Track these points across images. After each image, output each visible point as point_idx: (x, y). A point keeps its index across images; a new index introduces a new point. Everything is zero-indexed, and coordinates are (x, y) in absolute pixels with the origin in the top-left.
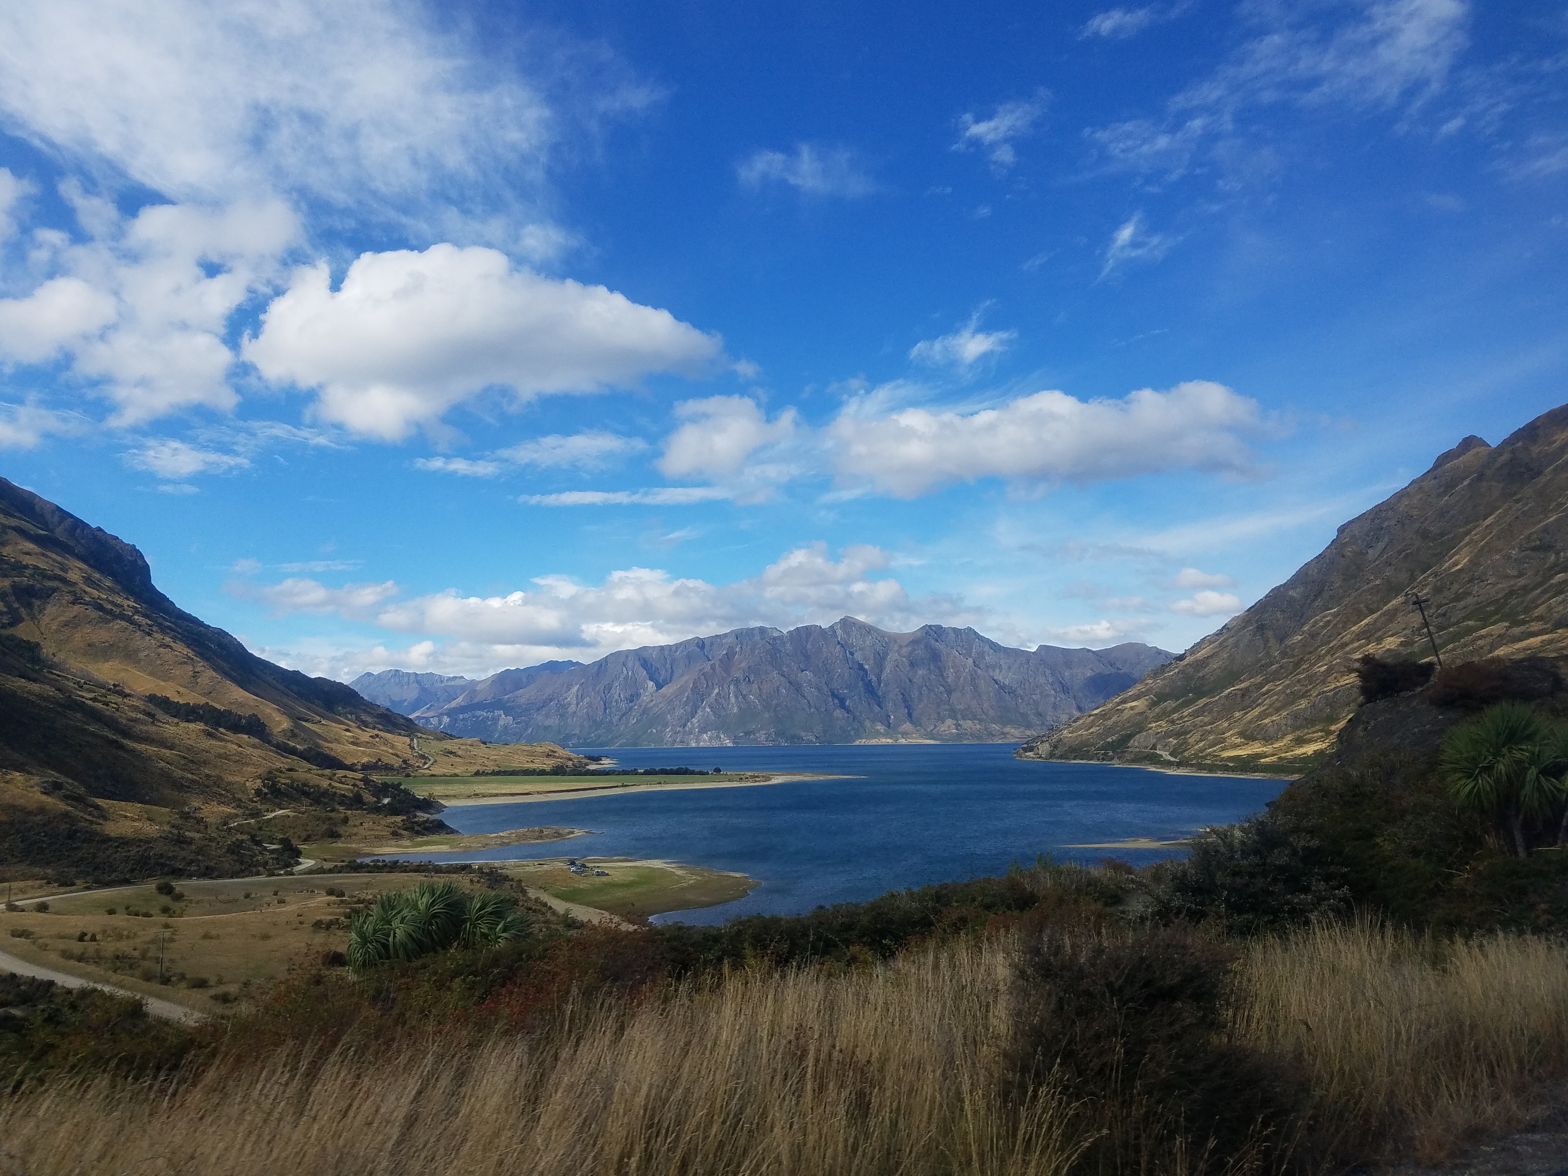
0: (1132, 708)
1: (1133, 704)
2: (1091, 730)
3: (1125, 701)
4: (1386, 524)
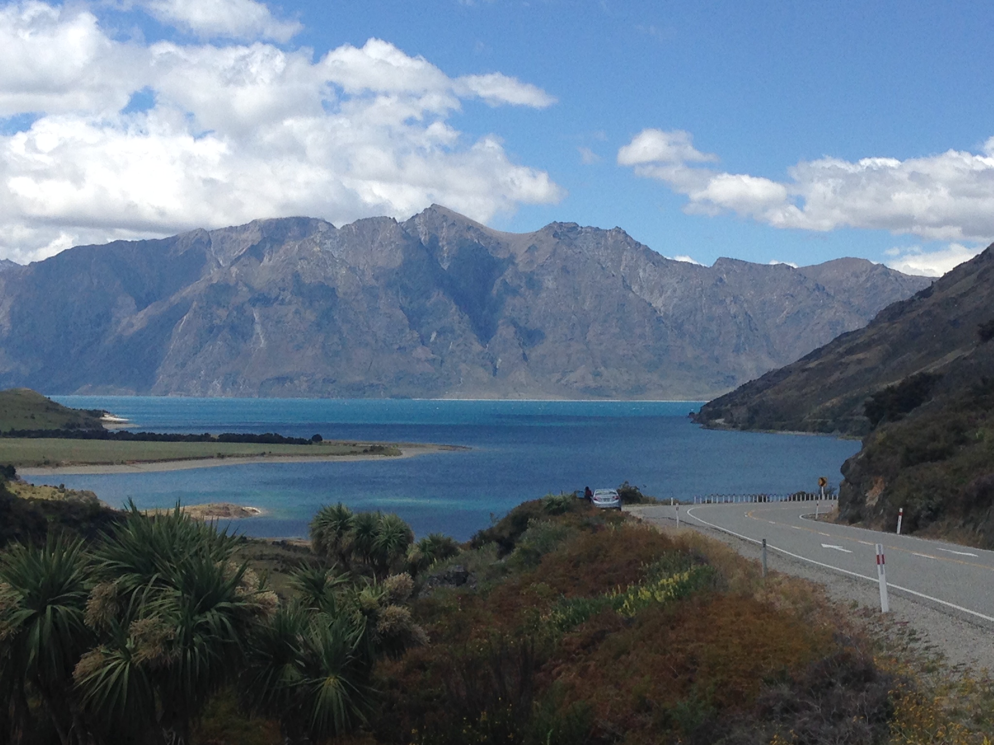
0: (859, 362)
1: (861, 356)
2: (804, 391)
3: (850, 351)
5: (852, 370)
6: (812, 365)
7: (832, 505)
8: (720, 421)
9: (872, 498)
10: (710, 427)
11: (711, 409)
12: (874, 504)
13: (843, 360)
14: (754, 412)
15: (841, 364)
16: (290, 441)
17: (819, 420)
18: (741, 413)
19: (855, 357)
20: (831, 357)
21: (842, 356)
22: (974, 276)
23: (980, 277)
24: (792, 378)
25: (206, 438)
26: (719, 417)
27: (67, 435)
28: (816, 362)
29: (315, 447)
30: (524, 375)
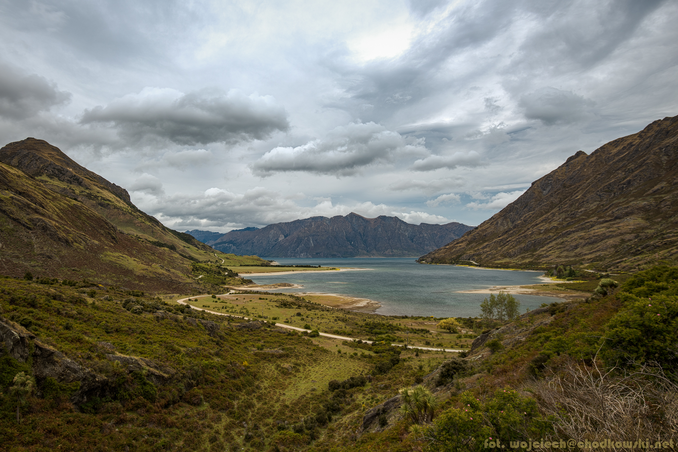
3: (457, 243)
4: (550, 182)
5: (458, 248)
6: (447, 247)
8: (424, 262)
10: (421, 263)
11: (421, 259)
13: (456, 246)
14: (433, 259)
16: (312, 267)
17: (451, 261)
18: (430, 259)
19: (459, 245)
20: (452, 245)
21: (455, 244)
22: (490, 223)
23: (491, 224)
24: (442, 251)
25: (292, 266)
27: (262, 266)
29: (319, 268)
30: (374, 252)
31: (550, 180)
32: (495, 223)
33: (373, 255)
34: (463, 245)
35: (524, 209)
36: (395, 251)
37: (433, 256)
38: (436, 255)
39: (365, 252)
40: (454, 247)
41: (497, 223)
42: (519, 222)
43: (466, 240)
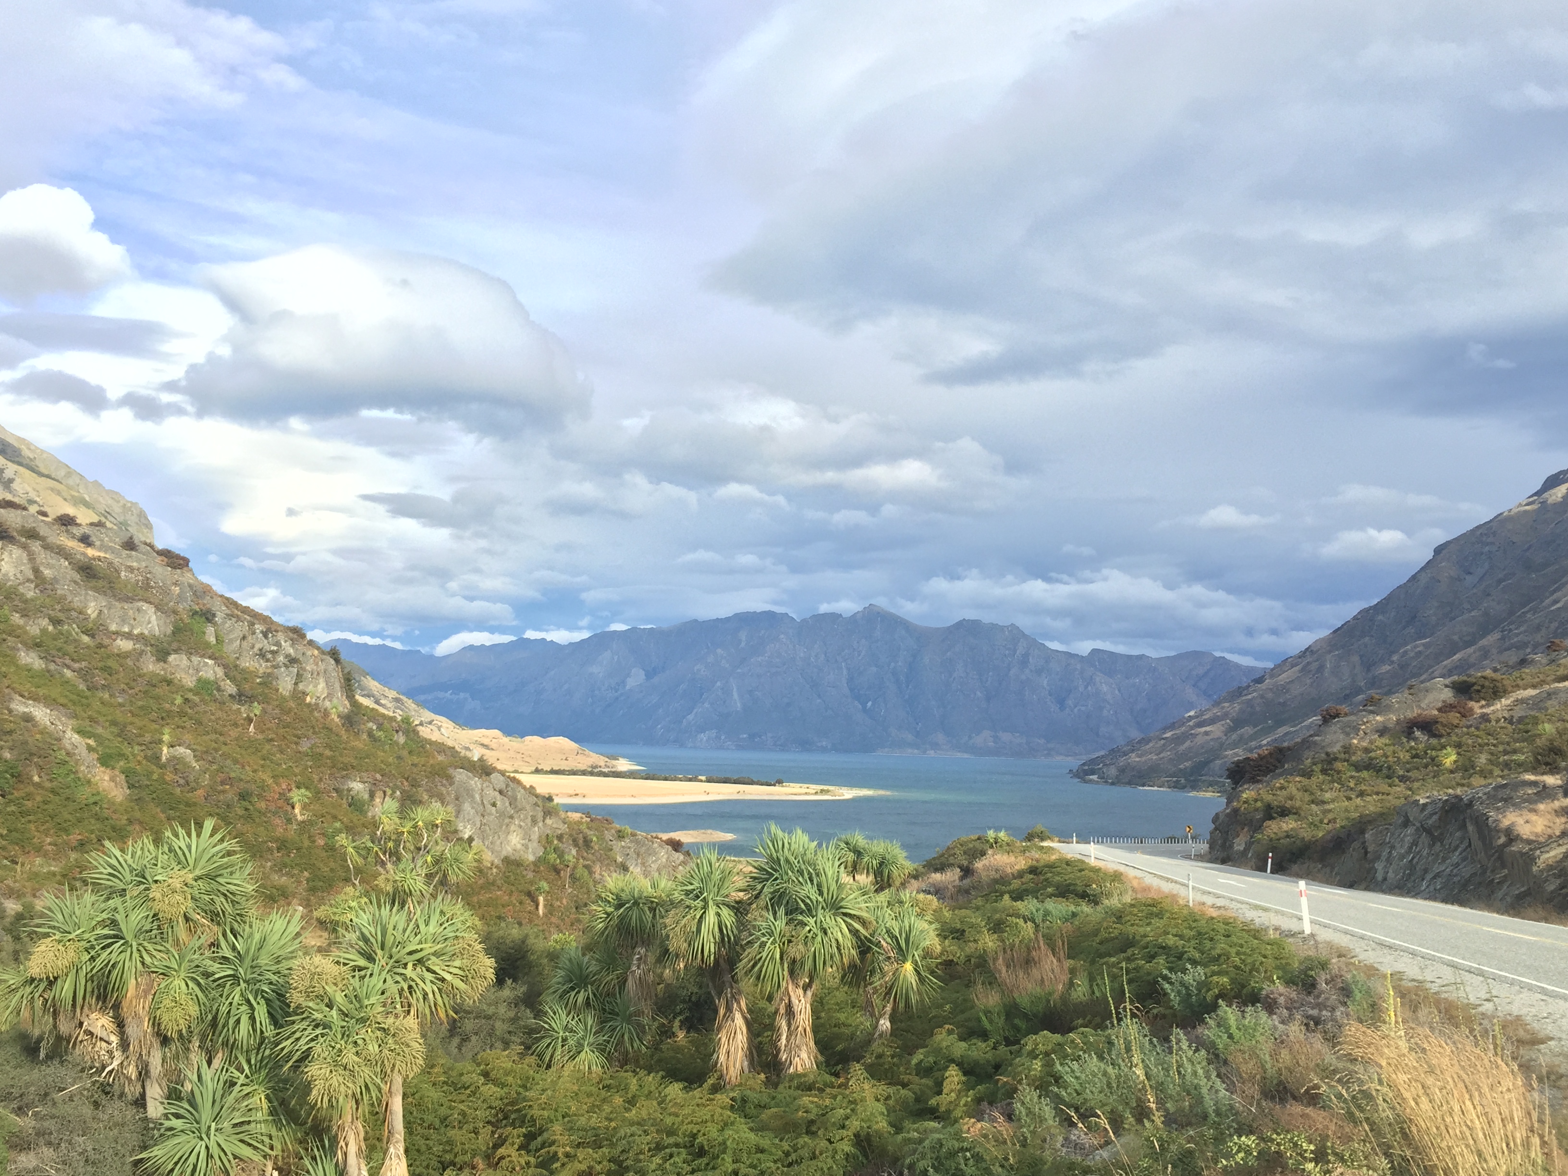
3: (1199, 725)
4: (1487, 549)
5: (1200, 740)
6: (1168, 735)
7: (1204, 847)
8: (1094, 777)
9: (1239, 844)
10: (1086, 782)
11: (1086, 768)
12: (1242, 849)
13: (1193, 732)
14: (1122, 771)
15: (1192, 734)
16: (759, 783)
17: (1174, 779)
18: (1113, 771)
19: (1202, 730)
20: (1183, 729)
21: (1192, 728)
24: (1151, 745)
26: (1093, 774)
28: (1171, 733)
29: (777, 788)
30: (940, 737)
31: (1487, 544)
32: (1315, 665)
33: (935, 746)
34: (1216, 730)
35: (1404, 628)
36: (1006, 737)
37: (1122, 761)
38: (1134, 758)
39: (910, 737)
40: (1185, 737)
41: (1321, 668)
42: (1386, 668)
43: (1226, 715)
